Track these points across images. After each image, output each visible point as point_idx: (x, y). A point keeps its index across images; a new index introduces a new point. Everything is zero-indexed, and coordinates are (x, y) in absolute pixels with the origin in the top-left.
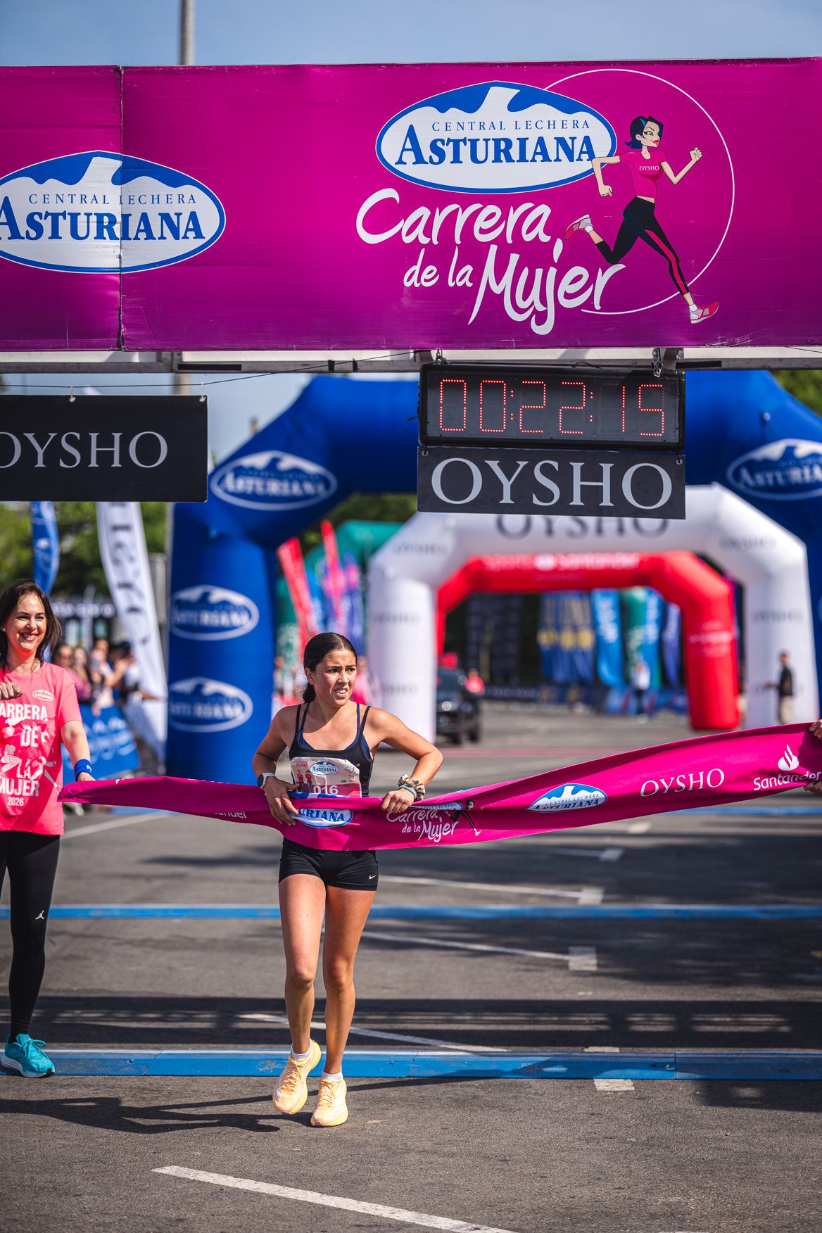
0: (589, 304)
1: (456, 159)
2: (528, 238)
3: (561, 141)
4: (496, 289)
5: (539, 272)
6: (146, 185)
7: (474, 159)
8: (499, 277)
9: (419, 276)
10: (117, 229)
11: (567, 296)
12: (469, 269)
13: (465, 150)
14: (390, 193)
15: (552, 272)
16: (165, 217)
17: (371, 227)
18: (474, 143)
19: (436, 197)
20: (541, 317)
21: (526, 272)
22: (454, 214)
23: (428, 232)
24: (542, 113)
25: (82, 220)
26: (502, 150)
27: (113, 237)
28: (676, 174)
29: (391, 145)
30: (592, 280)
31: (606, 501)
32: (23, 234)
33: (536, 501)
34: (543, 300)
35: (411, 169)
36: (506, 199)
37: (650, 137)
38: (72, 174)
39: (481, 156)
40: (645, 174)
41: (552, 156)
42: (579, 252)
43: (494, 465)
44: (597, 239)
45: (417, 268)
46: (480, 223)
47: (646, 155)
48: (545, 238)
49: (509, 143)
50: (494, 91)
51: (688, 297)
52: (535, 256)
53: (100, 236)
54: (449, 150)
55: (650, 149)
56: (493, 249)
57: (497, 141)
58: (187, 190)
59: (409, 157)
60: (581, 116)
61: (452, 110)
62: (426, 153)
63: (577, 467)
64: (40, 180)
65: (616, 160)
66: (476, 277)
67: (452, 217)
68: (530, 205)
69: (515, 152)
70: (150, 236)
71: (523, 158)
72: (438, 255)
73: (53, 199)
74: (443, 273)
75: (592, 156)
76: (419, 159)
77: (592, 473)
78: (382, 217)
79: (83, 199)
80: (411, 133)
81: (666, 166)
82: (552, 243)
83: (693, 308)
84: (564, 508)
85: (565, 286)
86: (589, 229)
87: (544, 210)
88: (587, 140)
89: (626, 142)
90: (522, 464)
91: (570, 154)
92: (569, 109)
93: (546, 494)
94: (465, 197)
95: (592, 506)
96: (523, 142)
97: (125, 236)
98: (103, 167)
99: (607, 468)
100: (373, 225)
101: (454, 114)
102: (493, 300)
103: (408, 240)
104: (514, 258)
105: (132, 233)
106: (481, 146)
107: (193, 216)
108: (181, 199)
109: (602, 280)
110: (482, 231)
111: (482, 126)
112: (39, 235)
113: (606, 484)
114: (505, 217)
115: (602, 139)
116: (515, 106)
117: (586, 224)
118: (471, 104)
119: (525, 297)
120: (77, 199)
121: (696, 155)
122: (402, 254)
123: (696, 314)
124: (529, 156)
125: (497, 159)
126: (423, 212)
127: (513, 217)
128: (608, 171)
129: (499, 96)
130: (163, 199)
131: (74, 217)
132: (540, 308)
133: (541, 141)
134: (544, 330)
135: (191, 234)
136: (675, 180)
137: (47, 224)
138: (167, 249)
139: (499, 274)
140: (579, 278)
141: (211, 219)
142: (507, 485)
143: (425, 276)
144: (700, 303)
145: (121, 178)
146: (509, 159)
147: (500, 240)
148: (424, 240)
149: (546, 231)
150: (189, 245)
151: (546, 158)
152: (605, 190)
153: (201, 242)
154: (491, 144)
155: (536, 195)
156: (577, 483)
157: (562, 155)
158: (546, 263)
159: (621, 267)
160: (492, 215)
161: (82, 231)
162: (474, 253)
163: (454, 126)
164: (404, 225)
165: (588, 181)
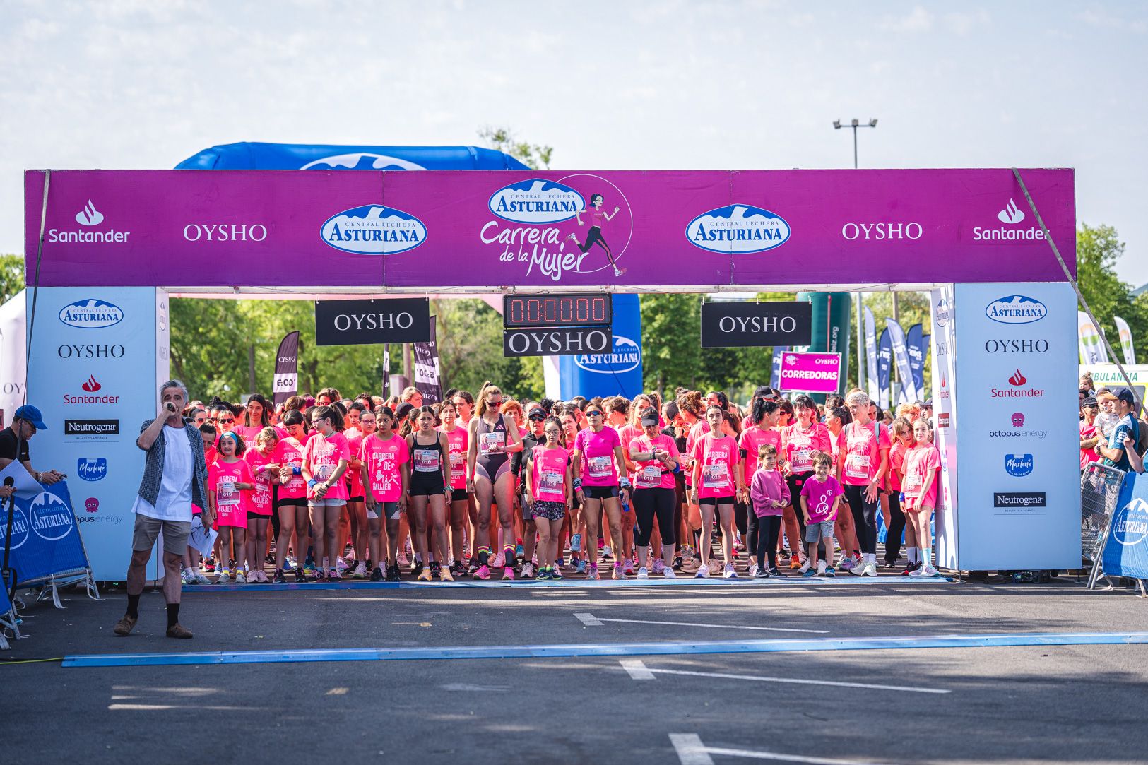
0: (575, 268)
1: (521, 210)
2: (550, 242)
3: (563, 203)
4: (538, 262)
5: (555, 255)
6: (393, 219)
7: (528, 210)
8: (538, 257)
9: (507, 257)
10: (382, 236)
11: (566, 265)
12: (526, 254)
13: (524, 206)
14: (494, 223)
15: (560, 255)
16: (402, 232)
17: (487, 237)
18: (528, 203)
19: (513, 225)
20: (556, 274)
21: (549, 255)
22: (520, 232)
23: (510, 239)
24: (555, 191)
25: (367, 233)
26: (539, 207)
27: (380, 239)
28: (609, 216)
29: (495, 203)
30: (576, 259)
31: (580, 348)
32: (343, 238)
33: (551, 350)
34: (556, 267)
35: (502, 213)
36: (542, 226)
37: (599, 202)
38: (363, 214)
39: (531, 209)
40: (596, 217)
41: (560, 209)
42: (570, 248)
43: (534, 335)
44: (578, 243)
45: (505, 253)
46: (531, 236)
47: (597, 209)
48: (557, 242)
49: (542, 204)
50: (536, 183)
51: (614, 266)
52: (553, 249)
53: (375, 239)
54: (518, 206)
55: (599, 207)
56: (536, 246)
57: (537, 203)
58: (412, 221)
59: (502, 208)
60: (571, 193)
61: (520, 191)
62: (509, 207)
63: (568, 334)
64: (350, 217)
65: (585, 211)
66: (529, 257)
67: (519, 233)
68: (550, 229)
69: (544, 207)
70: (396, 240)
71: (548, 210)
72: (514, 249)
73: (355, 224)
74: (516, 256)
75: (575, 210)
76: (506, 210)
77: (574, 337)
78: (491, 233)
79: (368, 224)
80: (503, 199)
81: (605, 213)
82: (560, 244)
83: (616, 270)
84: (563, 352)
85: (565, 261)
86: (575, 239)
87: (557, 231)
88: (573, 203)
89: (589, 203)
90: (546, 334)
91: (567, 209)
92: (566, 190)
93: (555, 347)
94: (525, 225)
95: (574, 350)
96: (548, 203)
97: (386, 240)
98: (375, 211)
99: (580, 334)
100: (487, 236)
101: (520, 192)
102: (536, 267)
103: (501, 242)
104: (545, 250)
105: (388, 239)
106: (531, 205)
107: (414, 232)
108: (409, 225)
109: (580, 259)
110: (532, 239)
111: (531, 197)
112: (350, 239)
113: (580, 341)
114: (541, 233)
115: (580, 204)
116: (544, 189)
117: (573, 237)
118: (527, 187)
119: (549, 266)
120: (365, 224)
121: (617, 209)
122: (499, 248)
123: (617, 272)
124: (550, 209)
125: (537, 210)
126: (508, 231)
127: (544, 234)
128: (582, 215)
129: (538, 185)
130: (401, 225)
131: (364, 231)
132: (555, 270)
133: (555, 203)
134: (557, 279)
135: (413, 239)
136: (609, 219)
137: (353, 235)
138: (403, 245)
139: (539, 256)
140: (570, 258)
141: (421, 234)
142: (540, 343)
143: (508, 256)
144: (619, 269)
145: (383, 216)
146: (542, 210)
147: (539, 243)
148: (508, 242)
149: (557, 239)
150: (413, 243)
151: (557, 210)
152: (581, 223)
153: (417, 243)
154: (535, 204)
155: (553, 225)
156: (568, 341)
157: (564, 209)
158: (557, 252)
159: (587, 254)
160: (536, 233)
161: (367, 238)
162: (528, 247)
163: (520, 197)
164: (500, 236)
165: (574, 219)
